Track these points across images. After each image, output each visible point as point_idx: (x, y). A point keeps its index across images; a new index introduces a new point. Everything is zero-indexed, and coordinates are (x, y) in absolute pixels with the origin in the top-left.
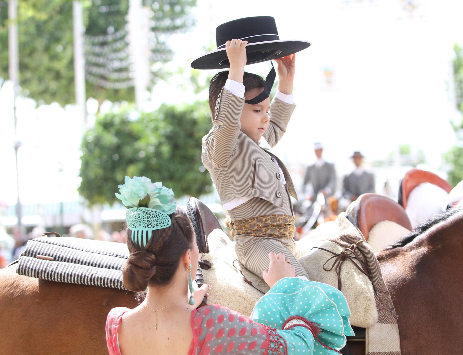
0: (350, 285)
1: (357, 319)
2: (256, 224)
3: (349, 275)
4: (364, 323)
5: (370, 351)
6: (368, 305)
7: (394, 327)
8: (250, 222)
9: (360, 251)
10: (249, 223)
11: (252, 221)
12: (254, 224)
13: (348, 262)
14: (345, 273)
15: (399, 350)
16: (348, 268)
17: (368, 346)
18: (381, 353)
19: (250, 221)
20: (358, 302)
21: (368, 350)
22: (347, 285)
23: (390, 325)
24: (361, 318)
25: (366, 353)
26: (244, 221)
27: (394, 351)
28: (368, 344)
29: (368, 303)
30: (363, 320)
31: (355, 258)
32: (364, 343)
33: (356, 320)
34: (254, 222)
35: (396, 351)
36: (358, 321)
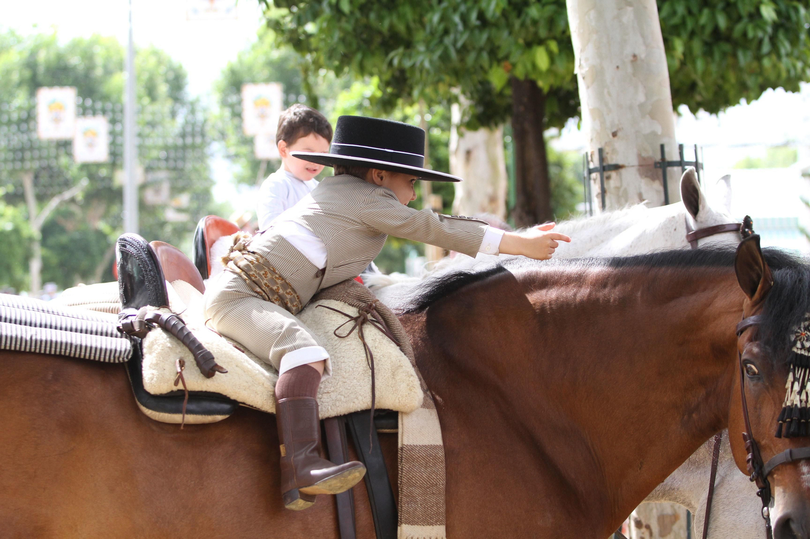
0: (381, 357)
1: (399, 400)
2: (278, 285)
3: (377, 343)
4: (408, 405)
5: (405, 443)
6: (412, 381)
7: (433, 413)
8: (276, 278)
9: (379, 313)
10: (274, 277)
11: (278, 279)
12: (277, 283)
13: (369, 326)
14: (371, 341)
15: (439, 442)
16: (373, 334)
17: (402, 436)
18: (420, 445)
19: (277, 276)
20: (398, 378)
21: (402, 441)
22: (377, 356)
23: (427, 410)
24: (404, 399)
25: (400, 445)
26: (272, 269)
27: (435, 445)
28: (403, 433)
29: (410, 379)
30: (407, 401)
31: (377, 322)
32: (396, 435)
33: (397, 401)
34: (279, 281)
35: (438, 444)
36: (399, 402)
